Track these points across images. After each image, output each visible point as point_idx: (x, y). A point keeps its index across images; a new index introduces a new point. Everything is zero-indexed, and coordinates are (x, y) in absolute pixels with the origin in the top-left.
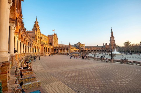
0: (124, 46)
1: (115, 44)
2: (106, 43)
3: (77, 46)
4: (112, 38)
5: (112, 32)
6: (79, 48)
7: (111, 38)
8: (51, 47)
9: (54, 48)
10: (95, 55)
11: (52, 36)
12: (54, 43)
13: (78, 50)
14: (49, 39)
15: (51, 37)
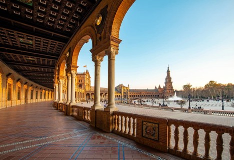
0: (183, 89)
1: (172, 87)
2: (160, 86)
3: (118, 90)
4: (169, 80)
5: (168, 72)
6: (120, 93)
7: (166, 79)
8: (82, 91)
9: (85, 91)
10: (153, 102)
11: (84, 74)
12: (86, 84)
13: (120, 94)
14: (78, 80)
15: (82, 76)
